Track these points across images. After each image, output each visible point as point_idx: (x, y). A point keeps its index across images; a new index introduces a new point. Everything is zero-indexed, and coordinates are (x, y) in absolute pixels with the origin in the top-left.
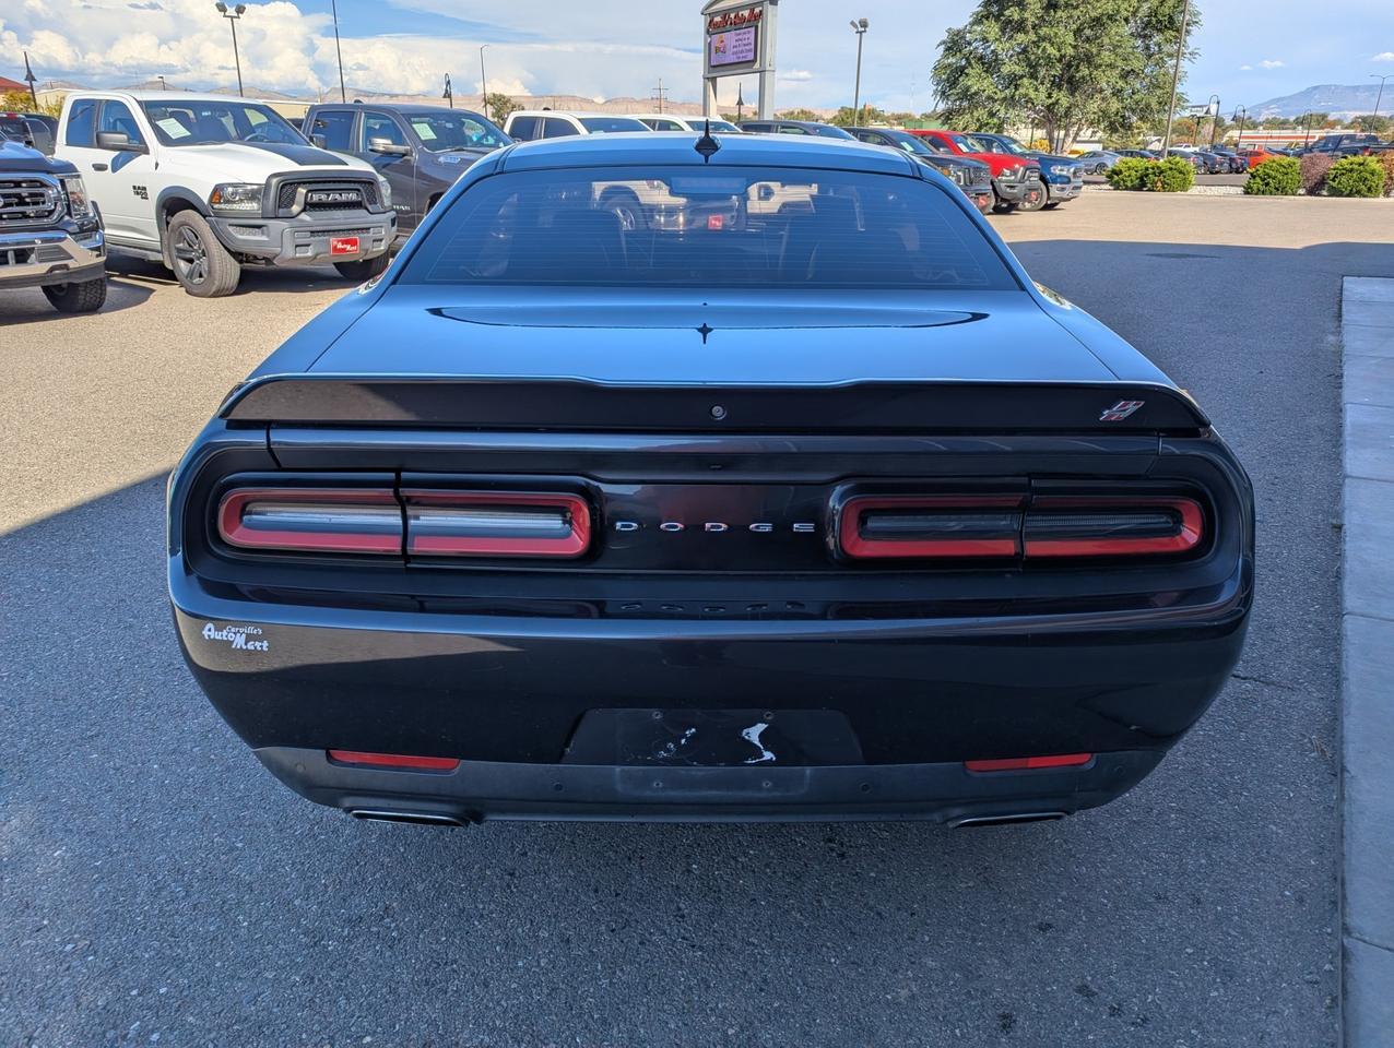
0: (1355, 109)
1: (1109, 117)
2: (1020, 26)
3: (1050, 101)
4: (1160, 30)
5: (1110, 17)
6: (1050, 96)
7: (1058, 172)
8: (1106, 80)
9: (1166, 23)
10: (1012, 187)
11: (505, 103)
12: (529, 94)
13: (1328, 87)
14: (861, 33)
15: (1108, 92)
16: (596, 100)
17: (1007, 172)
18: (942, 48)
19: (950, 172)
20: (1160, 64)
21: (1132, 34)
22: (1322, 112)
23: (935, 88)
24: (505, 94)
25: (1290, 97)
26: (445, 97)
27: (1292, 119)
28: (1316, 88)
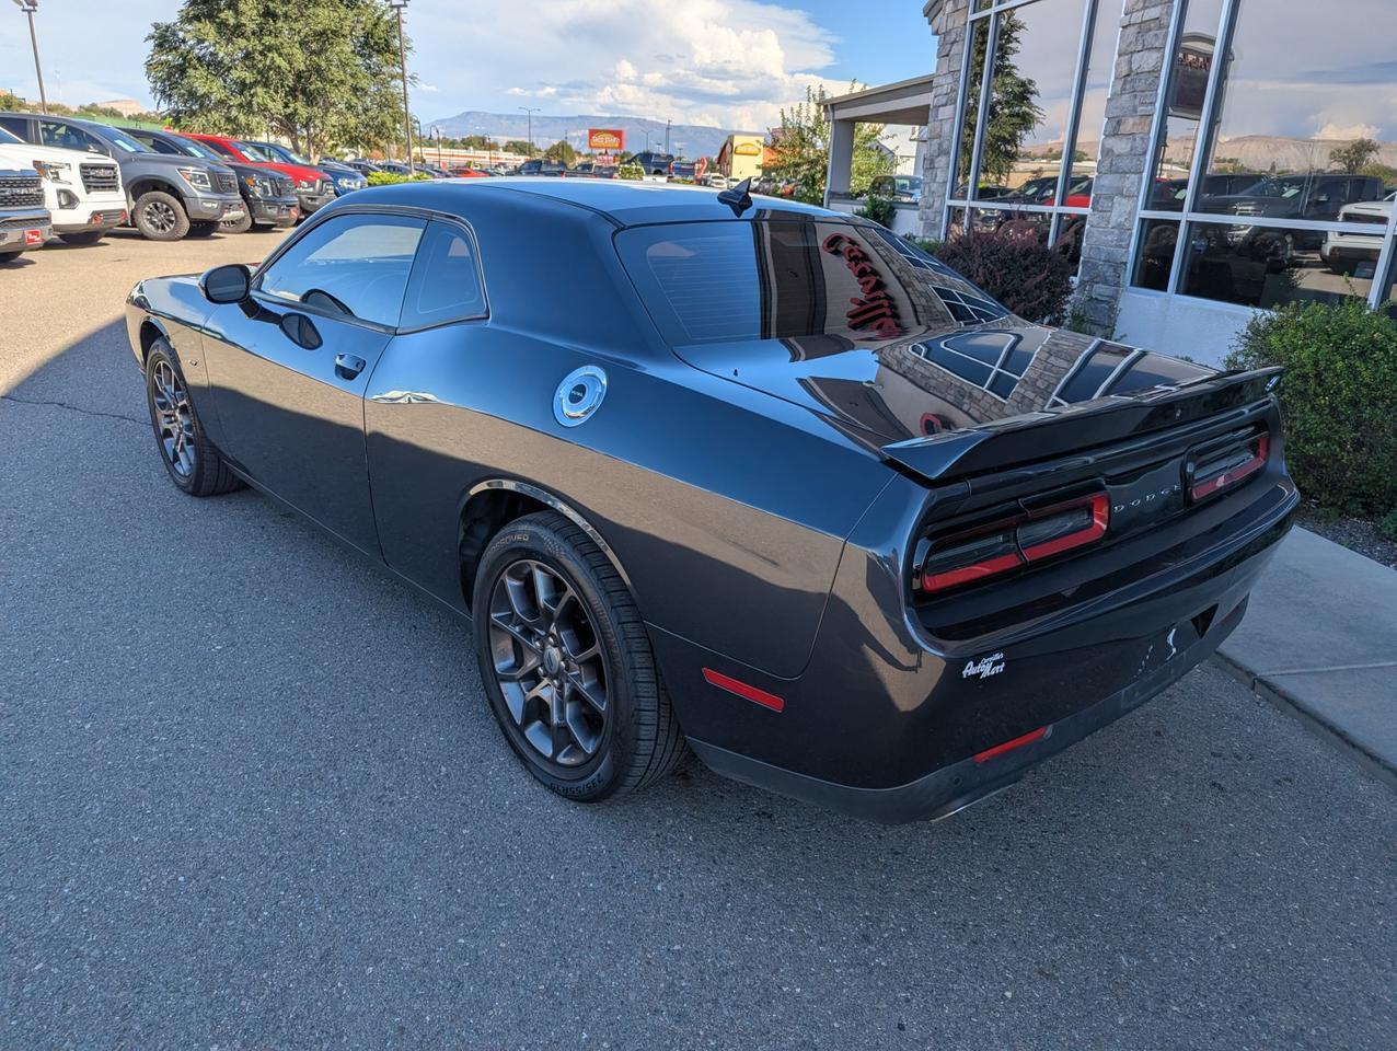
0: (507, 135)
1: (350, 132)
2: (238, 30)
3: (288, 111)
4: (378, 52)
5: (334, 32)
6: (286, 106)
7: (346, 186)
8: (340, 96)
9: (381, 44)
10: (312, 199)
13: (478, 113)
14: (29, 11)
15: (342, 106)
17: (305, 184)
18: (151, 43)
19: (254, 182)
20: (384, 83)
21: (353, 52)
22: (481, 135)
23: (152, 85)
25: (450, 120)
27: (459, 139)
28: (469, 113)
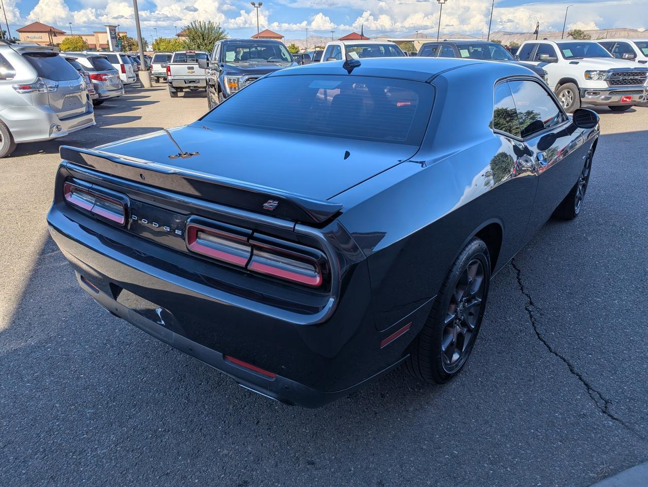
11: (580, 34)
12: (598, 29)
16: (639, 30)
24: (582, 30)
26: (534, 33)
